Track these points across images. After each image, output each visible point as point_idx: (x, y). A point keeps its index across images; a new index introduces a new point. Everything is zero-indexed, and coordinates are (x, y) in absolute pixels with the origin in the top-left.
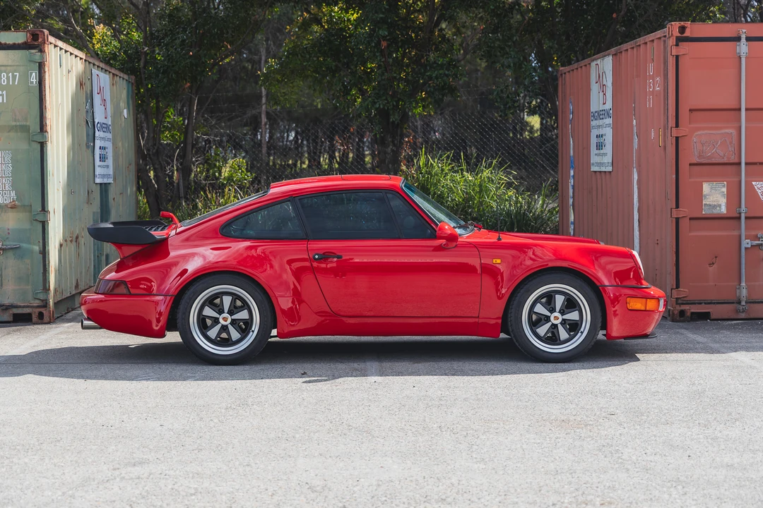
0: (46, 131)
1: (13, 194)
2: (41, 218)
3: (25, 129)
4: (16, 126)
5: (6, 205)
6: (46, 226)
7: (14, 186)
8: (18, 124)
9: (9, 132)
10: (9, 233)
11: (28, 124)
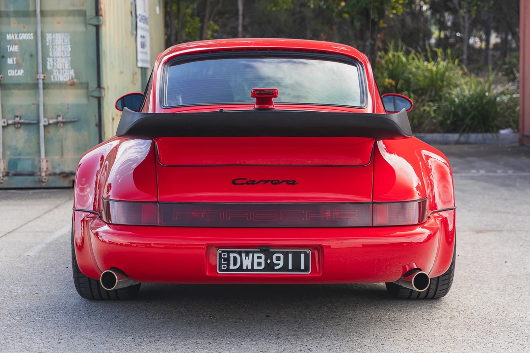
0: (101, 15)
1: (72, 72)
2: (96, 94)
3: (83, 13)
4: (74, 11)
5: (66, 83)
6: (102, 102)
7: (73, 66)
8: (75, 8)
9: (68, 16)
10: (68, 108)
11: (84, 8)
